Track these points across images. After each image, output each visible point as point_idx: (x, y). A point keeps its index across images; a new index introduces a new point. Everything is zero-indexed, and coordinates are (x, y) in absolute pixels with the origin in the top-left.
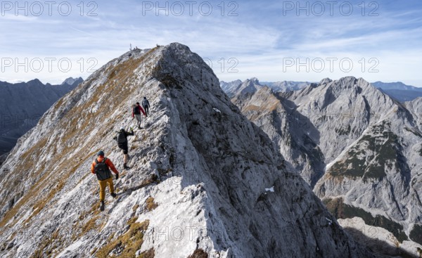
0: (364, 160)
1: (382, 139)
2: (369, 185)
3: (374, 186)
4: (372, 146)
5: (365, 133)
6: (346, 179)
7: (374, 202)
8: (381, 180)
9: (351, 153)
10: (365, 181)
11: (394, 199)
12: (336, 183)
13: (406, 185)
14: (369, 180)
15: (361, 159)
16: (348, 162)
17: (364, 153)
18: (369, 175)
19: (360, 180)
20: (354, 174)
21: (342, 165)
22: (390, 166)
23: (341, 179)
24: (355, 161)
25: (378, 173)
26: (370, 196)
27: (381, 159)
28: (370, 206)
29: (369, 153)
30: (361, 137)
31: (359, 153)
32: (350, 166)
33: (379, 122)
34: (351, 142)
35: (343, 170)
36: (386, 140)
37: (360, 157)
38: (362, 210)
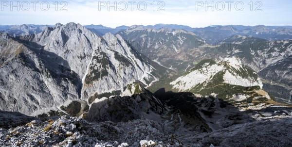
0: (98, 69)
1: (100, 56)
2: (104, 80)
3: (106, 79)
4: (98, 61)
5: (93, 55)
6: (94, 82)
7: (109, 87)
8: (107, 76)
9: (91, 68)
10: (102, 79)
11: (115, 82)
12: (91, 86)
13: (116, 73)
14: (103, 78)
15: (96, 69)
16: (91, 73)
17: (96, 65)
18: (103, 75)
19: (100, 80)
20: (96, 78)
21: (90, 76)
22: (108, 68)
23: (92, 84)
24: (95, 71)
25: (105, 73)
26: (107, 85)
27: (104, 66)
28: (108, 89)
29: (98, 65)
30: (92, 58)
31: (94, 67)
32: (93, 75)
33: (96, 48)
34: (89, 62)
35: (91, 78)
36: (102, 56)
37: (96, 68)
38: (106, 93)
